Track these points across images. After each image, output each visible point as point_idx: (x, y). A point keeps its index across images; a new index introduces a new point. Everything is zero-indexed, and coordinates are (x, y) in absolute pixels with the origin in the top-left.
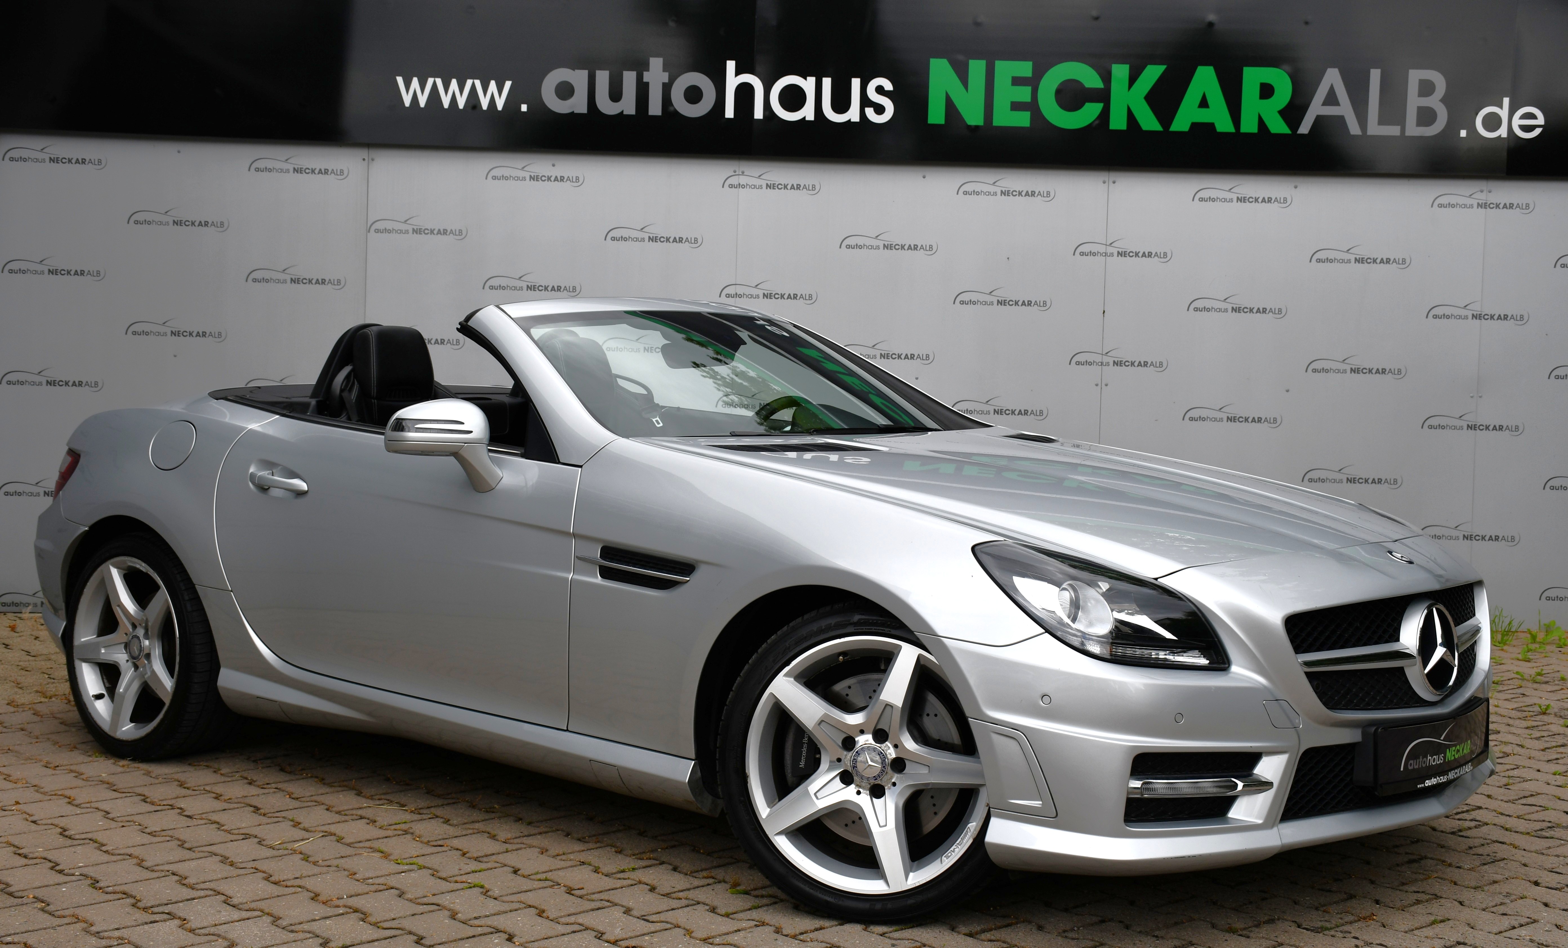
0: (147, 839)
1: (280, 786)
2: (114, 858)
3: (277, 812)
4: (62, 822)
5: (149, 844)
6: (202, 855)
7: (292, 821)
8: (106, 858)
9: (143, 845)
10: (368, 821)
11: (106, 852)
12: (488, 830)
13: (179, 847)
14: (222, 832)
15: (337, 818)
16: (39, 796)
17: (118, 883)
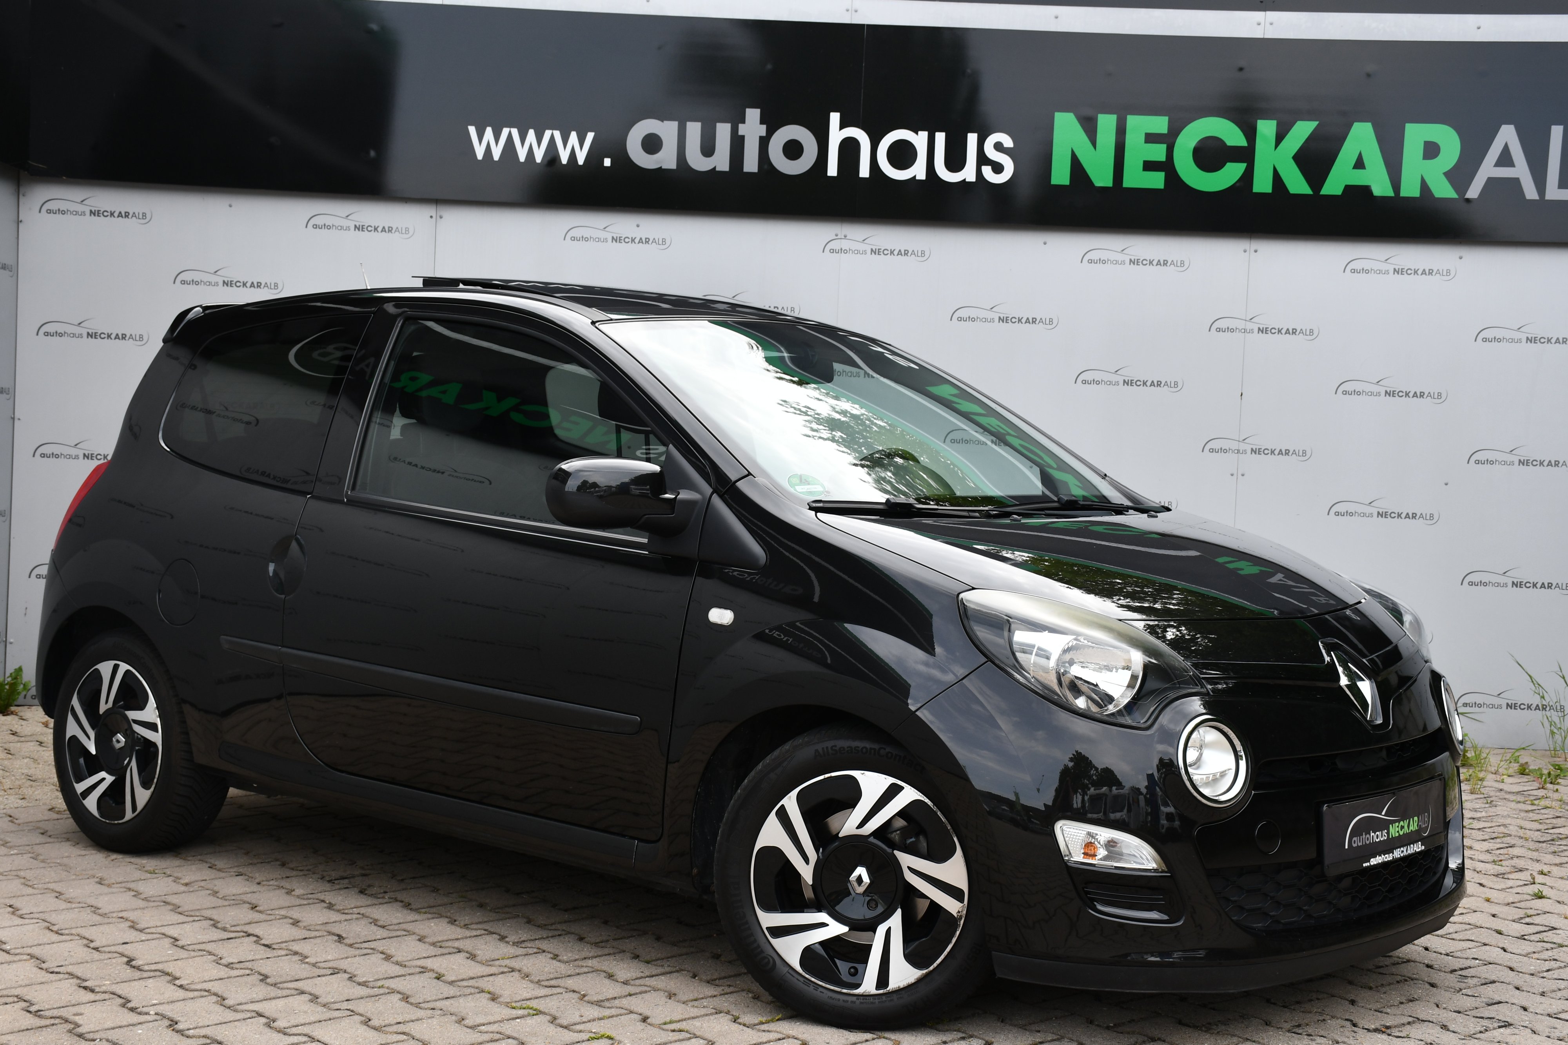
0: (224, 972)
1: (362, 910)
2: (191, 994)
3: (364, 942)
4: (128, 950)
5: (228, 978)
6: (288, 992)
7: (382, 953)
8: (181, 994)
9: (221, 979)
10: (468, 955)
11: (181, 986)
12: (604, 968)
13: (261, 983)
14: (307, 965)
15: (432, 951)
16: (97, 919)
17: (200, 1025)
